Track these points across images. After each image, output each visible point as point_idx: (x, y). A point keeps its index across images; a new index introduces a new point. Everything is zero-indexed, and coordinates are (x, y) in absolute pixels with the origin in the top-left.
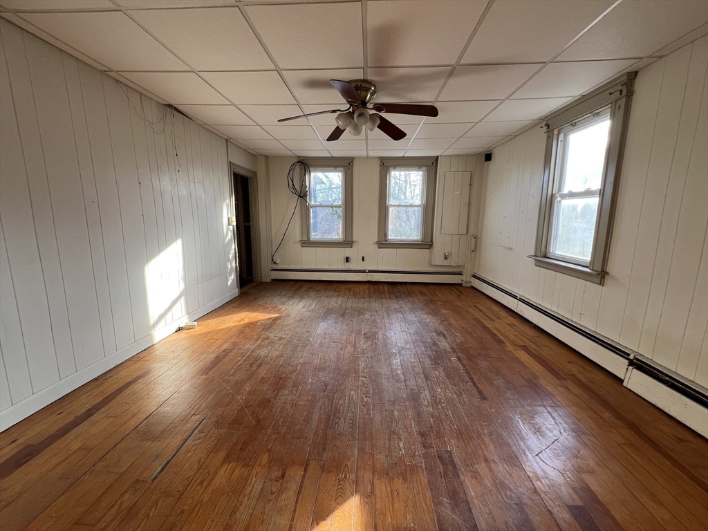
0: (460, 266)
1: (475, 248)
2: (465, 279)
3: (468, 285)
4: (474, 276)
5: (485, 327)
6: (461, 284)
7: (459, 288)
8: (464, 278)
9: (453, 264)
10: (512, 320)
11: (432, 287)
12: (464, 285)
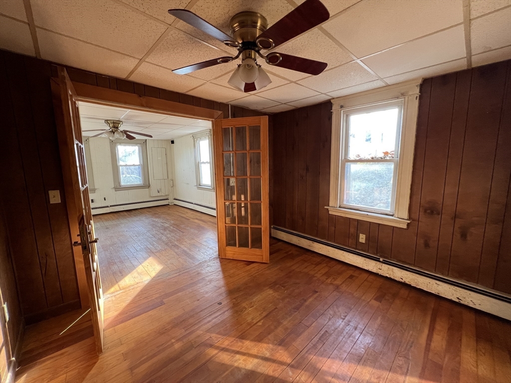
0: (167, 195)
1: (173, 185)
2: (171, 201)
3: (172, 204)
4: (175, 199)
5: (182, 217)
6: (169, 204)
7: (168, 206)
8: (169, 201)
9: (163, 194)
10: (192, 212)
11: (153, 208)
12: (170, 204)
